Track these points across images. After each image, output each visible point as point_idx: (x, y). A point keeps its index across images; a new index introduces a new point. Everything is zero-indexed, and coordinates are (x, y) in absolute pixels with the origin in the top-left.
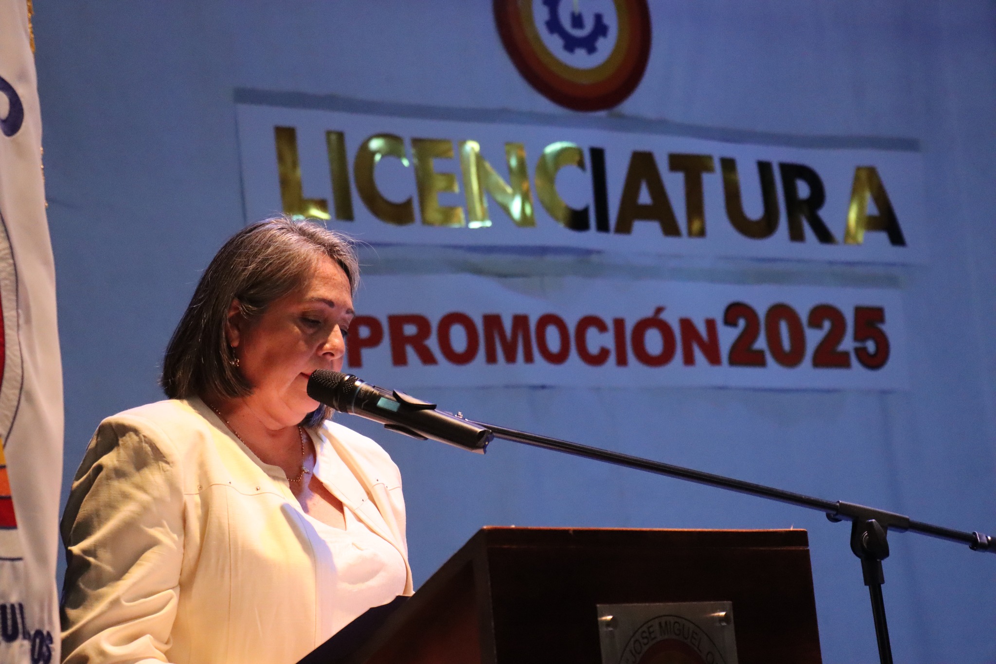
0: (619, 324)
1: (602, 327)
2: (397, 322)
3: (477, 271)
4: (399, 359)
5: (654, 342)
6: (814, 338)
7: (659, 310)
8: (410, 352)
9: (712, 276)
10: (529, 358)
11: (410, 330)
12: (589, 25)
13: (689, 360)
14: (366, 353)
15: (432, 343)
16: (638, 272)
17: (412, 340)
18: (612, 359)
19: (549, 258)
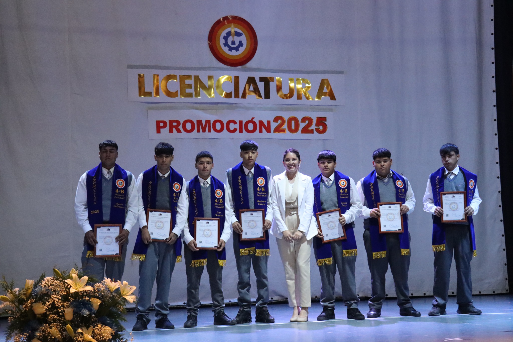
0: (241, 122)
1: (235, 122)
2: (171, 122)
3: (197, 109)
4: (171, 131)
5: (251, 126)
6: (302, 125)
7: (253, 118)
8: (174, 130)
9: (271, 109)
10: (209, 131)
11: (175, 124)
12: (237, 44)
13: (261, 131)
14: (162, 130)
15: (181, 127)
16: (247, 108)
17: (175, 127)
18: (238, 131)
19: (219, 105)
